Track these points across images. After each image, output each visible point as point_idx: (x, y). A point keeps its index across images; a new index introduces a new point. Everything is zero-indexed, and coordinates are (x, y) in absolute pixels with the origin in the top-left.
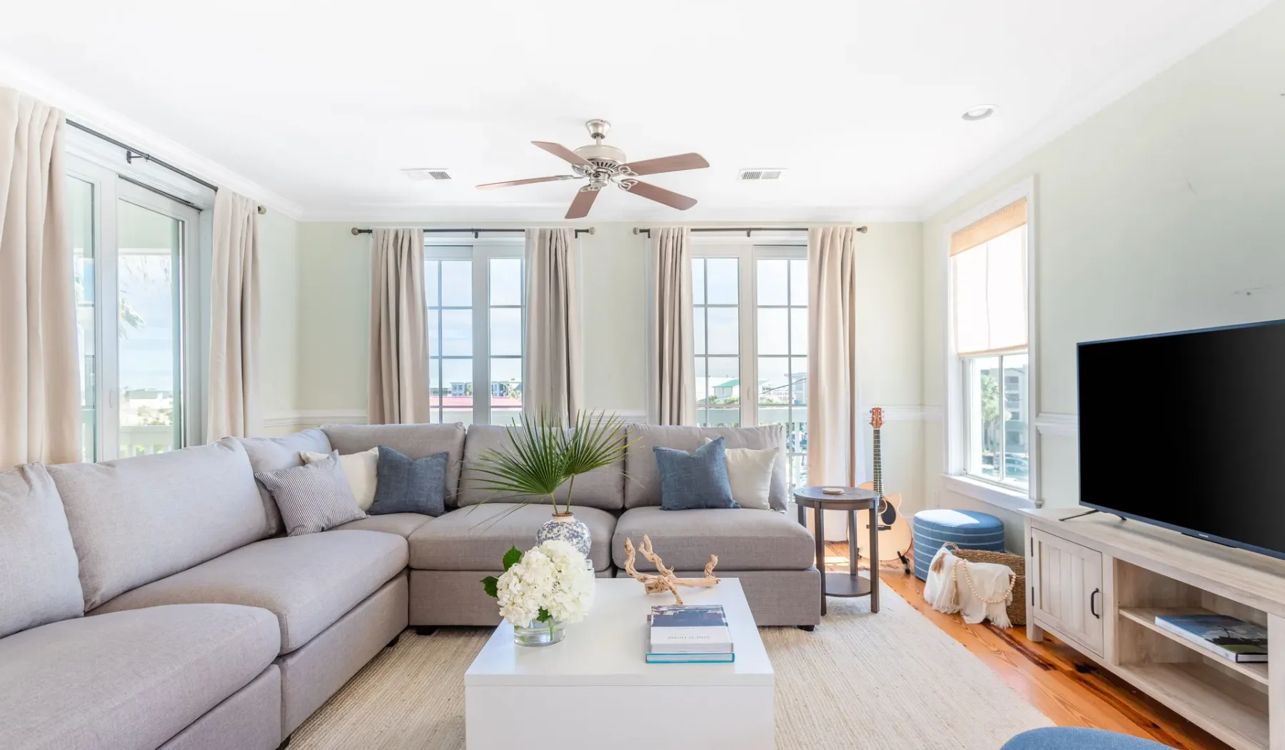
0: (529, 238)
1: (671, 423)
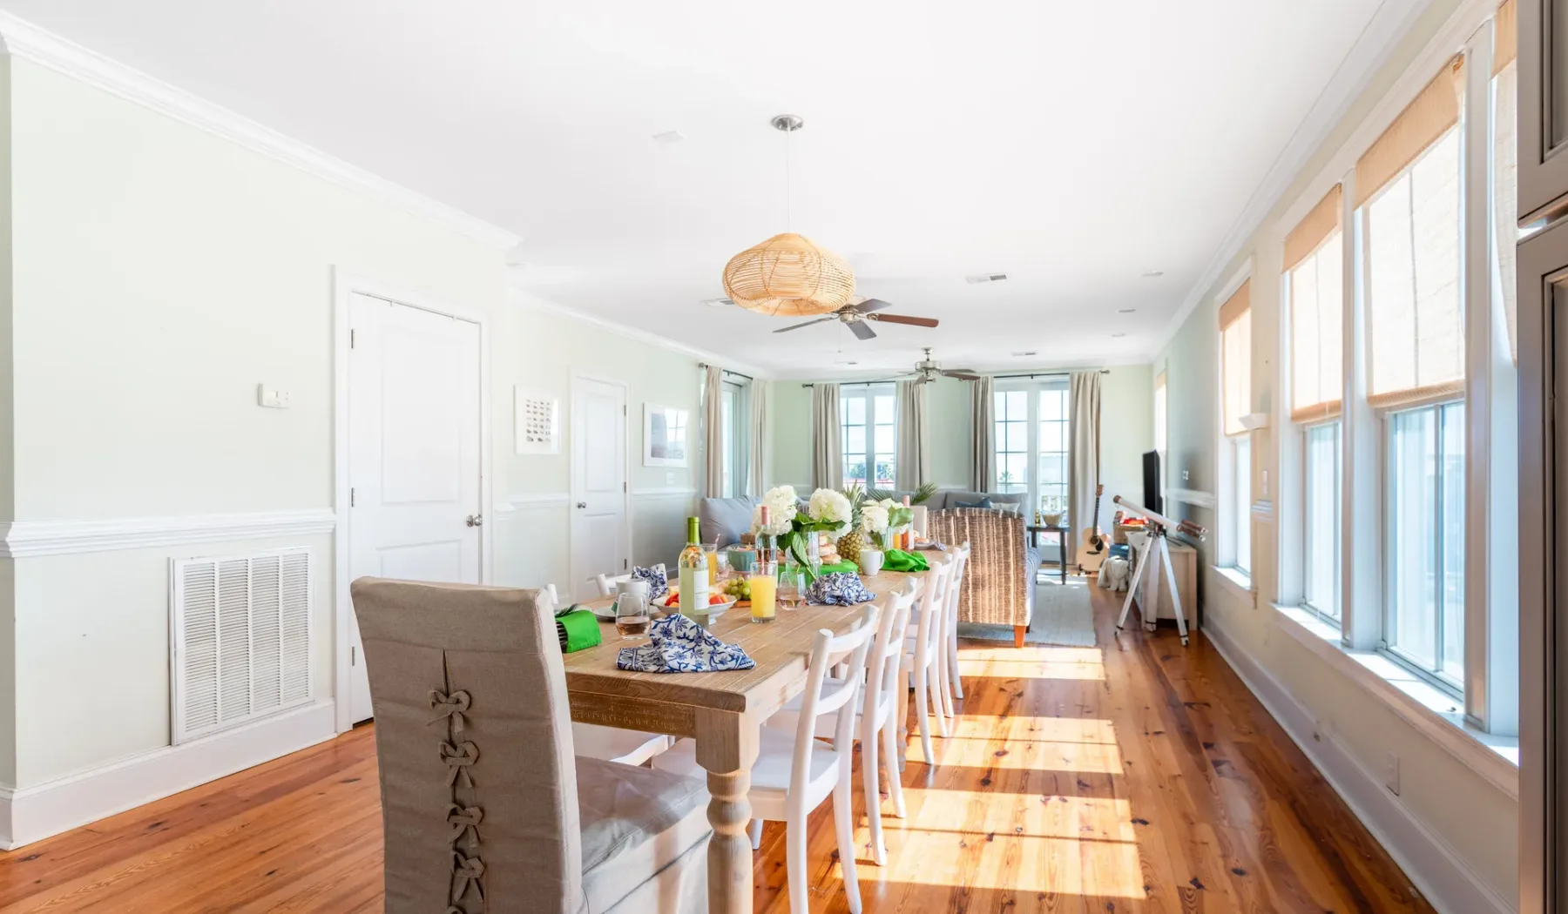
0: (898, 386)
1: (981, 491)
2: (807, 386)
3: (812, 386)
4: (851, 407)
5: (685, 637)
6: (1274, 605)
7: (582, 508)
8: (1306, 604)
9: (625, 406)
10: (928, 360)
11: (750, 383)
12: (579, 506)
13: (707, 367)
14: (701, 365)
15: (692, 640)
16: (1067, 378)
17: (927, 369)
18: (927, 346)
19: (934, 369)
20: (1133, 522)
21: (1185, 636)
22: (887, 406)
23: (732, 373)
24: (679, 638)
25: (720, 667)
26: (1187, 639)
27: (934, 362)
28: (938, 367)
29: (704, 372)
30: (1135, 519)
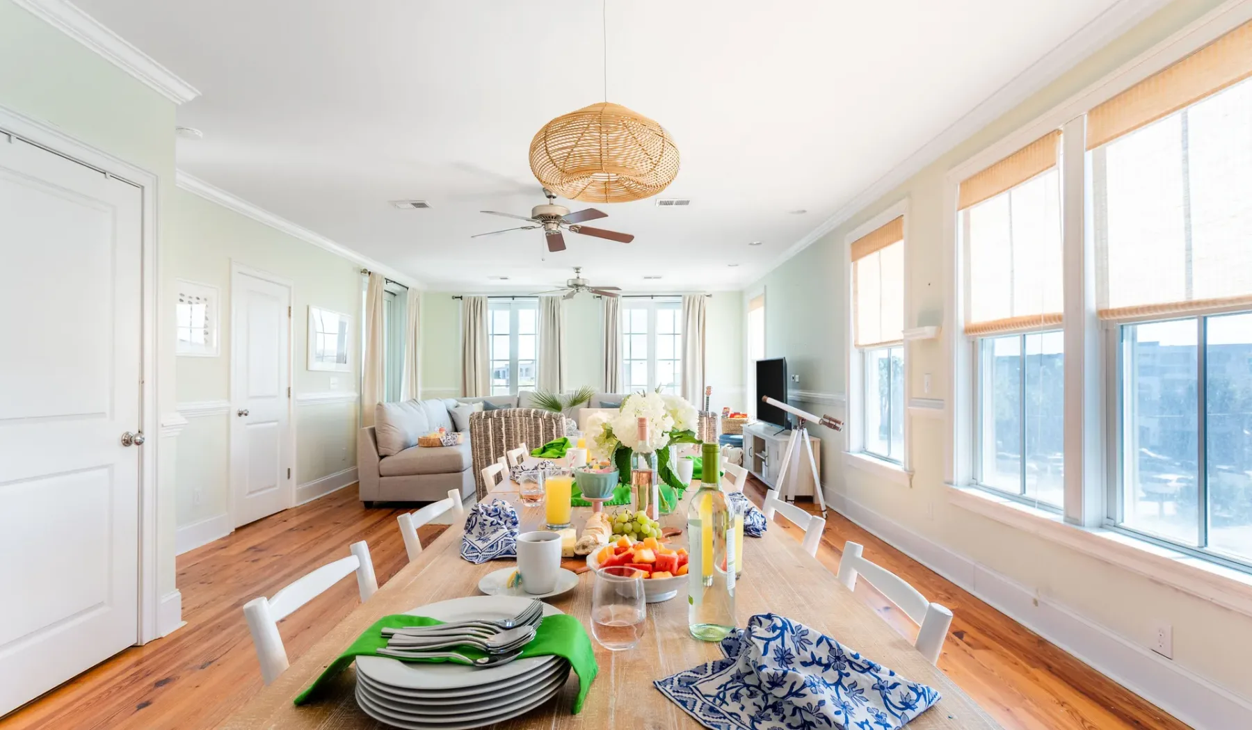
2: (456, 298)
3: (461, 298)
4: (497, 318)
5: (815, 661)
6: (951, 486)
7: (243, 416)
8: (977, 484)
9: (290, 308)
10: (578, 278)
11: (406, 293)
12: (240, 414)
13: (370, 273)
14: (364, 271)
15: (827, 666)
16: (680, 299)
17: (577, 286)
18: (577, 266)
19: (583, 286)
20: (738, 416)
21: (825, 511)
22: (530, 318)
23: (392, 281)
24: (805, 664)
25: (911, 714)
26: (826, 512)
27: (583, 279)
28: (587, 285)
29: (366, 279)
30: (738, 414)
